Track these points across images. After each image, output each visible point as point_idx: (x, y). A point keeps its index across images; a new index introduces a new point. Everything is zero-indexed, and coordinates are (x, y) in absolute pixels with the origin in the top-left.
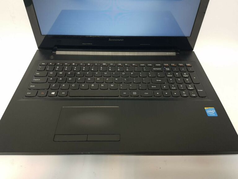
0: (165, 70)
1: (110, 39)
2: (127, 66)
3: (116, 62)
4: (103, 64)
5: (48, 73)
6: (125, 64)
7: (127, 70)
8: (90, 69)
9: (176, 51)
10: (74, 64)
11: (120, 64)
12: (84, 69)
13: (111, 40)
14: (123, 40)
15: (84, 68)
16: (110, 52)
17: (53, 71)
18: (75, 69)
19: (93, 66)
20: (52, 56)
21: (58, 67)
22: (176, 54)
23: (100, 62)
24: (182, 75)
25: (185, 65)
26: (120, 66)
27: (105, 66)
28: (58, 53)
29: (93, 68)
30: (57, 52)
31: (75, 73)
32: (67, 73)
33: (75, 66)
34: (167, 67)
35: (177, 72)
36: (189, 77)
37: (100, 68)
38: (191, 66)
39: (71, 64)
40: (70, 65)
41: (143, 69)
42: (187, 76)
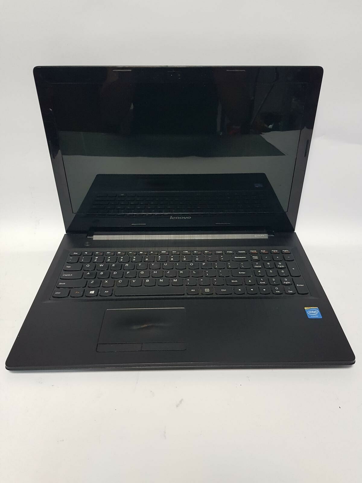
0: (252, 260)
1: (171, 217)
2: (196, 254)
3: (180, 249)
4: (162, 252)
5: (83, 266)
6: (193, 251)
7: (197, 259)
8: (143, 259)
9: (268, 233)
10: (119, 253)
11: (187, 252)
12: (134, 260)
13: (173, 218)
14: (190, 218)
15: (135, 257)
16: (172, 235)
17: (90, 262)
18: (122, 260)
19: (147, 255)
20: (87, 243)
21: (97, 258)
22: (269, 237)
23: (157, 249)
24: (275, 266)
25: (282, 251)
26: (186, 254)
27: (164, 254)
28: (96, 237)
29: (147, 258)
30: (94, 236)
31: (122, 265)
32: (110, 266)
33: (121, 255)
34: (255, 254)
35: (268, 261)
36: (285, 268)
37: (158, 257)
38: (290, 253)
39: (115, 253)
40: (114, 255)
41: (220, 258)
42: (283, 266)
